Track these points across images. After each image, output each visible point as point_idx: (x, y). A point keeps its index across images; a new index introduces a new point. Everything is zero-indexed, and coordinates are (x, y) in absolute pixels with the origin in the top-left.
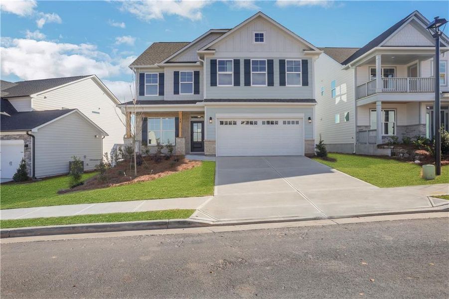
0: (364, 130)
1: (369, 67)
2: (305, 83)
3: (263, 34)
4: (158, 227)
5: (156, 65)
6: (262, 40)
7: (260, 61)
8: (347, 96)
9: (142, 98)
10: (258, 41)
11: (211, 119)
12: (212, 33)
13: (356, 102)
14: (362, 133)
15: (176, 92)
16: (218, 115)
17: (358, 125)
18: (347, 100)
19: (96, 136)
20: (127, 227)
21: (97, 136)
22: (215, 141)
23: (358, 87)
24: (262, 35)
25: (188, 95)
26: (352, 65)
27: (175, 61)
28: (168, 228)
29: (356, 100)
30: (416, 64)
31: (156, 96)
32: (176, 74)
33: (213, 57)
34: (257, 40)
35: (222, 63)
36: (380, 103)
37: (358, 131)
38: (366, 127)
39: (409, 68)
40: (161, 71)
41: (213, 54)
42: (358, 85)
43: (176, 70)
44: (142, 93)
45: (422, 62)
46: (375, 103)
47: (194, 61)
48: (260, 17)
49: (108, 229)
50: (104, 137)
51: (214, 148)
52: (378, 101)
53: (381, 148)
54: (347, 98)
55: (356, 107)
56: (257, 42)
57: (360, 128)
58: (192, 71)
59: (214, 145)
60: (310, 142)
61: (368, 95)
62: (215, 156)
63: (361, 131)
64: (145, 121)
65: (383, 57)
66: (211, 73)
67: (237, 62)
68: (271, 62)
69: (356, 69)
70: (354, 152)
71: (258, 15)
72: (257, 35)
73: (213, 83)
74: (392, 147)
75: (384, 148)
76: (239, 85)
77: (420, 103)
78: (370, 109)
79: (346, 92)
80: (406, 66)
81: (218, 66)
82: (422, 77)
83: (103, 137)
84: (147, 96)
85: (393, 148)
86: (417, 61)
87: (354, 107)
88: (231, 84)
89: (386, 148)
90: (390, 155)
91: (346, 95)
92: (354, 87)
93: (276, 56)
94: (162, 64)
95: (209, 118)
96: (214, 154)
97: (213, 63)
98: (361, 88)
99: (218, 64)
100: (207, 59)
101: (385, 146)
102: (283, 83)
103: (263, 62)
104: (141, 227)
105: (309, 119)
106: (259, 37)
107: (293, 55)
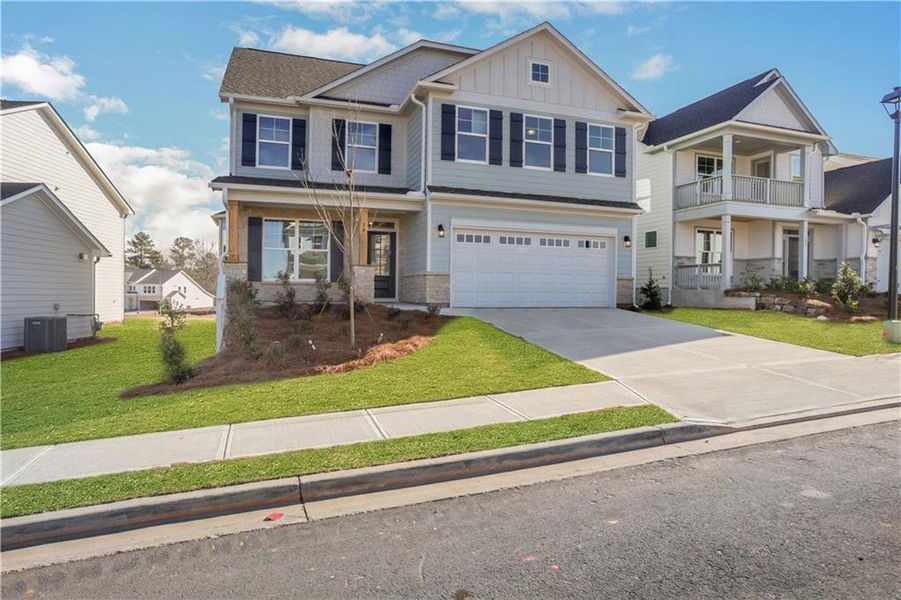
0: (686, 264)
1: (696, 154)
2: (621, 172)
3: (547, 67)
4: (648, 443)
5: (290, 99)
6: (545, 79)
7: (541, 119)
8: (652, 201)
9: (247, 172)
10: (538, 80)
11: (440, 228)
12: (422, 48)
13: (674, 214)
14: (685, 270)
15: (337, 165)
16: (455, 222)
17: (678, 254)
18: (652, 209)
19: (81, 257)
20: (587, 450)
21: (86, 257)
22: (449, 276)
23: (679, 187)
24: (545, 69)
25: (364, 174)
26: (669, 147)
27: (336, 96)
28: (665, 443)
29: (674, 210)
30: (770, 157)
31: (285, 170)
32: (339, 125)
33: (449, 100)
34: (535, 77)
35: (466, 113)
36: (729, 218)
37: (676, 264)
38: (689, 258)
39: (753, 162)
40: (299, 114)
41: (450, 92)
42: (678, 185)
43: (339, 115)
44: (248, 160)
45: (779, 155)
46: (719, 218)
47: (384, 101)
48: (544, 32)
49: (548, 457)
50: (98, 259)
51: (447, 291)
52: (726, 215)
53: (733, 296)
54: (652, 205)
55: (674, 223)
56: (535, 82)
57: (680, 261)
58: (375, 122)
59: (447, 285)
60: (625, 283)
61: (702, 204)
62: (449, 306)
63: (681, 267)
64: (255, 224)
65: (735, 138)
66: (443, 133)
67: (496, 117)
68: (560, 125)
69: (675, 155)
70: (669, 303)
71: (543, 28)
72: (535, 67)
73: (447, 154)
74: (758, 294)
75: (739, 296)
76: (501, 164)
77: (774, 222)
78: (696, 227)
79: (649, 194)
80: (750, 159)
81: (457, 119)
82: (778, 178)
83: (95, 259)
84: (261, 168)
85: (761, 297)
86: (770, 153)
87: (671, 222)
88: (484, 159)
89: (745, 296)
90: (753, 308)
91: (649, 200)
92: (671, 187)
93: (572, 113)
94: (308, 99)
95: (437, 226)
96: (445, 301)
97: (448, 111)
98: (685, 190)
99: (457, 114)
100: (434, 100)
101: (743, 293)
102: (581, 168)
103: (545, 123)
104: (614, 446)
105: (627, 239)
106: (540, 73)
107: (602, 116)
